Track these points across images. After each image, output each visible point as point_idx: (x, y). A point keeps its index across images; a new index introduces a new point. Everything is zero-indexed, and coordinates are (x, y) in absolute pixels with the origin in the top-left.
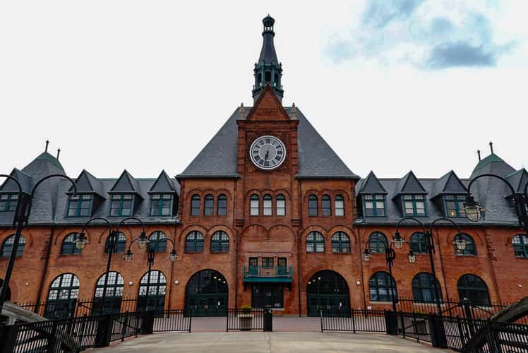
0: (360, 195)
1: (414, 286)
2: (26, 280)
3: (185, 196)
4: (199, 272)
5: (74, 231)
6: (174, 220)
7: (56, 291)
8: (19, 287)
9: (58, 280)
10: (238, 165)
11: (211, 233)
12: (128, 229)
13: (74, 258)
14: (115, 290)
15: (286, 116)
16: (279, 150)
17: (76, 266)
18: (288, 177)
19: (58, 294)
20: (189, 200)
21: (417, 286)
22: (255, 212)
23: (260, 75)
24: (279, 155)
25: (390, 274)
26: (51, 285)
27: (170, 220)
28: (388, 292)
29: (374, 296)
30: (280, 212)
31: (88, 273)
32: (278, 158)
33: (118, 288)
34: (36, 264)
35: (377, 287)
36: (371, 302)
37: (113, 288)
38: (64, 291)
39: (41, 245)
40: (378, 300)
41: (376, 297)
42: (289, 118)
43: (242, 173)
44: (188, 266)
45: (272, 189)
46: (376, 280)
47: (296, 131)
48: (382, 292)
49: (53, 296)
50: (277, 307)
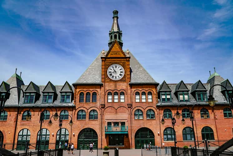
0: (159, 92)
1: (184, 133)
2: (9, 131)
3: (77, 93)
4: (84, 129)
5: (27, 110)
6: (72, 105)
7: (21, 137)
8: (6, 134)
9: (21, 132)
10: (102, 78)
11: (89, 111)
12: (51, 109)
13: (28, 122)
14: (46, 137)
15: (124, 55)
16: (121, 71)
17: (29, 125)
18: (125, 84)
19: (22, 137)
20: (79, 95)
21: (185, 133)
22: (110, 101)
23: (112, 36)
24: (121, 73)
25: (174, 129)
26: (19, 134)
27: (70, 105)
28: (172, 136)
29: (165, 138)
30: (122, 101)
31: (34, 129)
32: (121, 75)
33: (47, 136)
34: (12, 124)
35: (167, 135)
36: (165, 141)
37: (45, 136)
38: (24, 137)
39: (14, 116)
40: (168, 140)
41: (166, 139)
42: (125, 56)
43: (103, 82)
44: (79, 126)
45: (118, 89)
46: (167, 131)
47: (129, 62)
48: (169, 136)
49: (20, 139)
50: (121, 145)
